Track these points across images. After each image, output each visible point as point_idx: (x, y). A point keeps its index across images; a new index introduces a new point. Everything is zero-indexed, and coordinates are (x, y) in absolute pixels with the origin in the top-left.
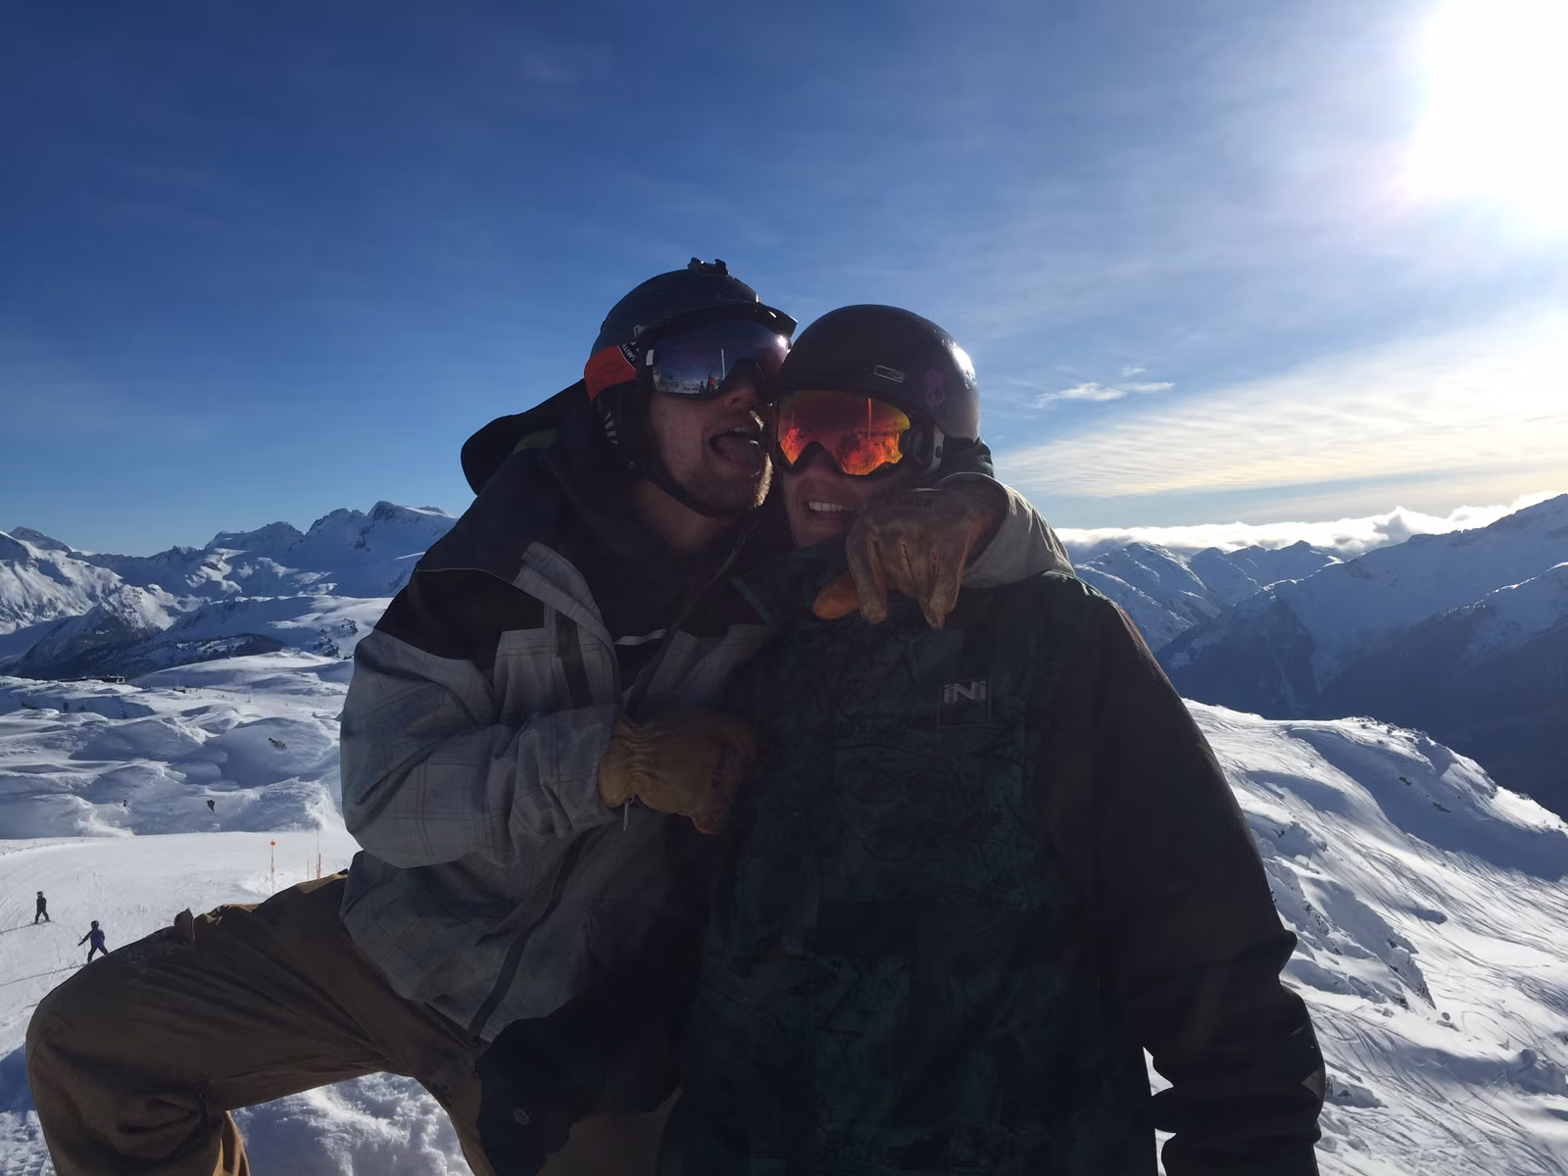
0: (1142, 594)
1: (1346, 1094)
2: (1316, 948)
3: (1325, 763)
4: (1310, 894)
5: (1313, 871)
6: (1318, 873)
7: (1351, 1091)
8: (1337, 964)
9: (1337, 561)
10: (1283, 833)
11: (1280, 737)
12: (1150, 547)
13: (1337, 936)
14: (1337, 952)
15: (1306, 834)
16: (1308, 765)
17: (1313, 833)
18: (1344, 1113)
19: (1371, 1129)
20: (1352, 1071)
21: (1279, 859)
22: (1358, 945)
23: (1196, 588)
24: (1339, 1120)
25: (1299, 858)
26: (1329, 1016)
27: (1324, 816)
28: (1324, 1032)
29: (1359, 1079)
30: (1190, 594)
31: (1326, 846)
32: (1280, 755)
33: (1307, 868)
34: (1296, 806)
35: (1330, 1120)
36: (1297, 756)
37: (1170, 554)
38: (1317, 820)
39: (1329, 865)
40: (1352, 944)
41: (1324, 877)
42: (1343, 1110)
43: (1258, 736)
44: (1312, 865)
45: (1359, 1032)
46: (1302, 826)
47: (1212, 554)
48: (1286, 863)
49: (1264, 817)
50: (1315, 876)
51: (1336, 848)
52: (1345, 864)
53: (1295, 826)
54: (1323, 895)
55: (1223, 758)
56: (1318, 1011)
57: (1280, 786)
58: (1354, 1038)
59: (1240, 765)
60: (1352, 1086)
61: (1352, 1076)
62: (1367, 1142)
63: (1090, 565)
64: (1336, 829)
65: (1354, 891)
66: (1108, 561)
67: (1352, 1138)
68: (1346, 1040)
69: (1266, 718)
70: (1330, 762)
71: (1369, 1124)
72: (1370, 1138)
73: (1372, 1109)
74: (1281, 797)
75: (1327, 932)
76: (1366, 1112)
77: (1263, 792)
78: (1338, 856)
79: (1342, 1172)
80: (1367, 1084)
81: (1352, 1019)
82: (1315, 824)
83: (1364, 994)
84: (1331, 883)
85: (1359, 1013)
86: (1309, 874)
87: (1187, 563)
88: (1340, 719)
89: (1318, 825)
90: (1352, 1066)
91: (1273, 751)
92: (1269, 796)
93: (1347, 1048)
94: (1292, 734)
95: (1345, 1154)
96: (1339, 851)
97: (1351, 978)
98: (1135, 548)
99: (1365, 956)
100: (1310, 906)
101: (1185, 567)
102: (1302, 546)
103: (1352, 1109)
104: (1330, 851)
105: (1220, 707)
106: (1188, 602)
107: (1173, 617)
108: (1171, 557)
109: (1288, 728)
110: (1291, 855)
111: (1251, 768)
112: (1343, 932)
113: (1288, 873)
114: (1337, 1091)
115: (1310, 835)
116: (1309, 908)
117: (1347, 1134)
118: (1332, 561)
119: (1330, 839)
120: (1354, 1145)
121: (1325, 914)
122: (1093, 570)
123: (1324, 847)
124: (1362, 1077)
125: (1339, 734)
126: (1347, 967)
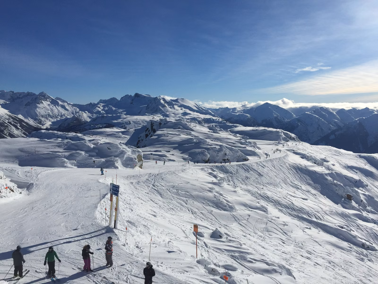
0: (323, 120)
1: (368, 247)
2: (363, 211)
3: (369, 165)
4: (362, 197)
5: (364, 192)
6: (365, 192)
7: (370, 247)
8: (368, 215)
9: (376, 113)
10: (356, 182)
11: (358, 158)
12: (326, 108)
13: (369, 208)
14: (369, 212)
15: (363, 182)
16: (364, 165)
17: (364, 182)
18: (367, 252)
19: (375, 256)
20: (370, 242)
21: (355, 188)
22: (374, 211)
23: (338, 119)
24: (366, 254)
25: (361, 188)
26: (365, 228)
27: (368, 178)
28: (363, 232)
29: (372, 244)
30: (336, 120)
31: (368, 185)
32: (358, 162)
33: (362, 191)
34: (360, 175)
35: (363, 254)
36: (362, 163)
37: (331, 110)
38: (366, 179)
39: (368, 190)
40: (373, 210)
41: (367, 193)
42: (367, 251)
43: (352, 157)
44: (363, 190)
45: (373, 232)
46: (362, 180)
47: (342, 110)
48: (356, 189)
49: (352, 178)
50: (364, 193)
51: (370, 186)
52: (372, 190)
53: (360, 180)
54: (365, 197)
55: (342, 162)
56: (362, 227)
57: (356, 170)
58: (371, 234)
59: (346, 164)
60: (370, 245)
61: (370, 243)
62: (373, 259)
63: (310, 112)
64: (370, 181)
65: (374, 197)
66: (314, 111)
67: (369, 258)
68: (369, 234)
69: (354, 152)
70: (370, 165)
71: (374, 255)
72: (374, 259)
73: (375, 251)
74: (357, 173)
75: (366, 207)
76: (373, 252)
77: (352, 171)
78: (371, 188)
79: (365, 267)
80: (374, 245)
81: (371, 229)
82: (365, 180)
83: (375, 223)
84: (368, 195)
85: (373, 228)
86: (363, 192)
87: (336, 113)
88: (374, 153)
89: (366, 180)
90: (370, 240)
91: (355, 161)
92: (353, 172)
93: (369, 236)
94: (361, 157)
95: (367, 262)
96: (371, 187)
97: (372, 219)
98: (322, 108)
99: (376, 214)
100: (362, 200)
101: (335, 113)
102: (367, 109)
103: (370, 251)
104: (369, 187)
105: (342, 149)
106: (335, 122)
107: (331, 126)
108: (331, 111)
109: (360, 155)
110: (358, 188)
111: (349, 165)
112: (371, 207)
113: (357, 192)
114: (366, 246)
115: (364, 183)
116: (362, 201)
117: (368, 257)
118: (375, 113)
119: (369, 184)
120: (369, 260)
121: (366, 202)
122: (310, 114)
123: (367, 186)
124: (373, 244)
125: (373, 158)
126: (371, 216)
